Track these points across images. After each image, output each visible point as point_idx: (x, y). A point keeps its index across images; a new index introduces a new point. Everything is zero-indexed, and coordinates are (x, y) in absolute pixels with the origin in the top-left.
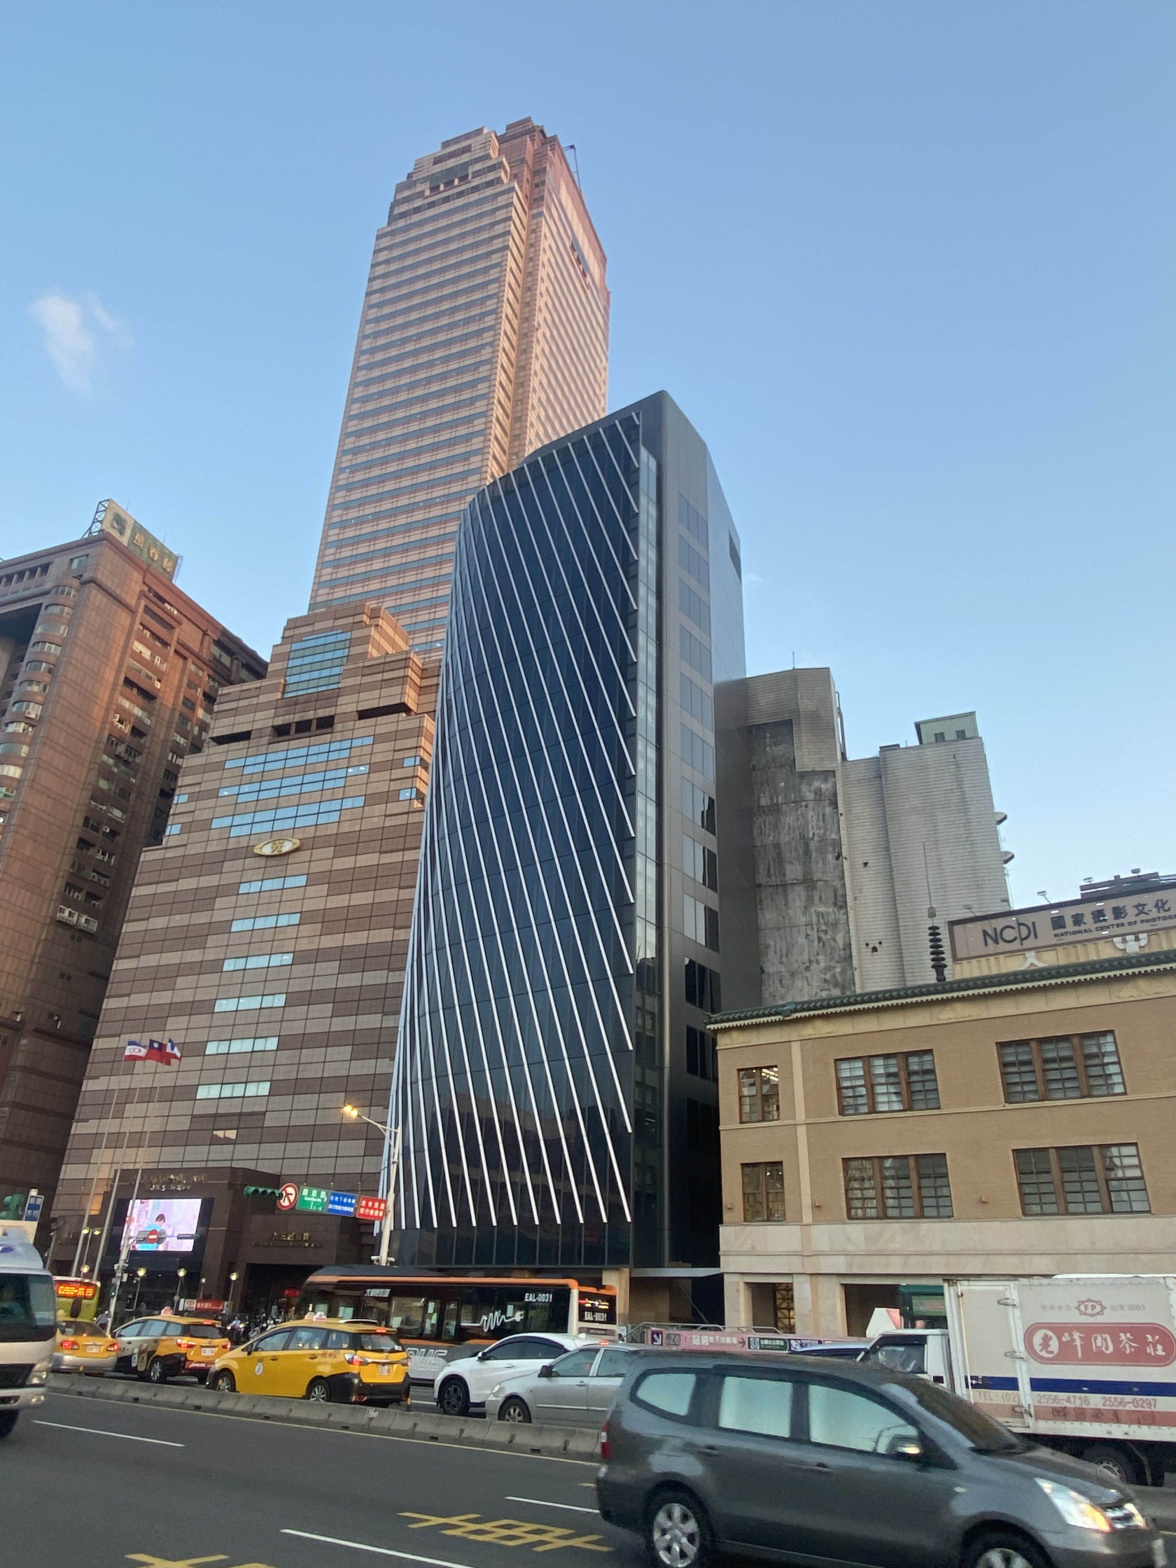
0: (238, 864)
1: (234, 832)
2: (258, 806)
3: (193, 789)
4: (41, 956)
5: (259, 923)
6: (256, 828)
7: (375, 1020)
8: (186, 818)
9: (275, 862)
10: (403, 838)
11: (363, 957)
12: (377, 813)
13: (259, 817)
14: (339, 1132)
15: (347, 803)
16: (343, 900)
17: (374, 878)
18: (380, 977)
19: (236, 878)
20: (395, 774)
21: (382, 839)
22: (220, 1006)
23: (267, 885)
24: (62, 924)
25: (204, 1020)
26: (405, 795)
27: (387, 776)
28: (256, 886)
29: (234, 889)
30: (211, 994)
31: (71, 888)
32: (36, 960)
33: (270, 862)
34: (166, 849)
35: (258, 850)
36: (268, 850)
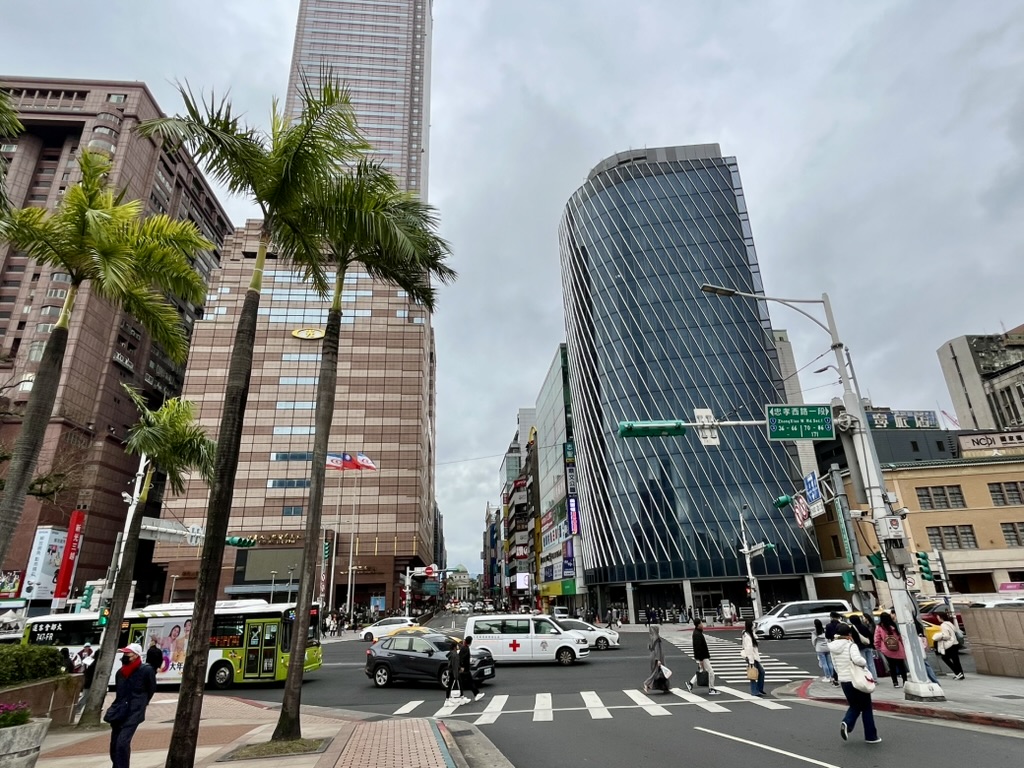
1: (272, 319)
3: (233, 285)
4: (105, 385)
5: (301, 381)
6: (290, 319)
7: (395, 447)
8: (230, 304)
9: (308, 343)
10: (402, 340)
11: (382, 409)
12: (381, 322)
13: (291, 312)
14: (378, 509)
15: (359, 313)
16: (363, 373)
17: (384, 362)
18: (395, 421)
19: (278, 350)
20: (392, 300)
21: (387, 339)
22: (277, 431)
23: (304, 357)
24: (116, 364)
25: (266, 438)
26: (400, 314)
27: (386, 300)
28: (295, 357)
29: (278, 357)
30: (270, 422)
31: (120, 339)
32: (101, 387)
33: (304, 343)
34: (216, 323)
35: (295, 333)
36: (303, 335)
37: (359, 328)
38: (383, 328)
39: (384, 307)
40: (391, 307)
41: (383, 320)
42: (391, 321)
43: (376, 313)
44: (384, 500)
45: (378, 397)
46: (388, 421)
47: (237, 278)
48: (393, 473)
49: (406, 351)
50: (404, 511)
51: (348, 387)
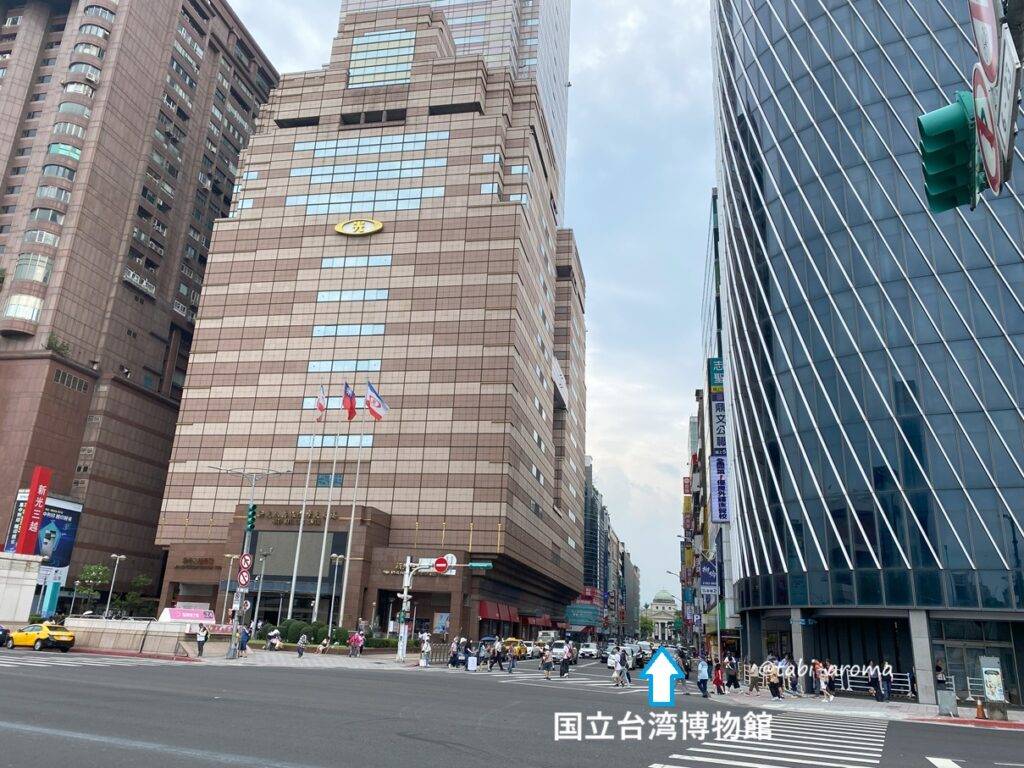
0: (319, 241)
1: (311, 210)
2: (332, 188)
3: (262, 167)
4: (112, 312)
5: (346, 296)
6: (334, 209)
7: (474, 388)
8: (258, 194)
9: (357, 241)
10: (488, 229)
11: (458, 334)
12: (459, 204)
13: (335, 198)
14: (447, 481)
15: (427, 193)
16: (431, 281)
17: (463, 263)
18: (475, 351)
19: (317, 253)
20: (475, 169)
21: (467, 228)
22: (313, 367)
23: (351, 262)
24: (128, 285)
25: (298, 378)
26: (486, 189)
27: (466, 169)
28: (339, 262)
29: (316, 263)
30: (303, 356)
31: (134, 252)
32: (108, 315)
33: (351, 241)
34: (240, 221)
35: (338, 228)
36: (349, 230)
37: (427, 215)
38: (460, 212)
39: (464, 180)
40: (474, 180)
41: (460, 201)
42: (474, 200)
43: (451, 191)
44: (457, 467)
45: (453, 315)
46: (466, 351)
47: (267, 158)
48: (470, 427)
49: (494, 245)
50: (485, 485)
51: (409, 302)
